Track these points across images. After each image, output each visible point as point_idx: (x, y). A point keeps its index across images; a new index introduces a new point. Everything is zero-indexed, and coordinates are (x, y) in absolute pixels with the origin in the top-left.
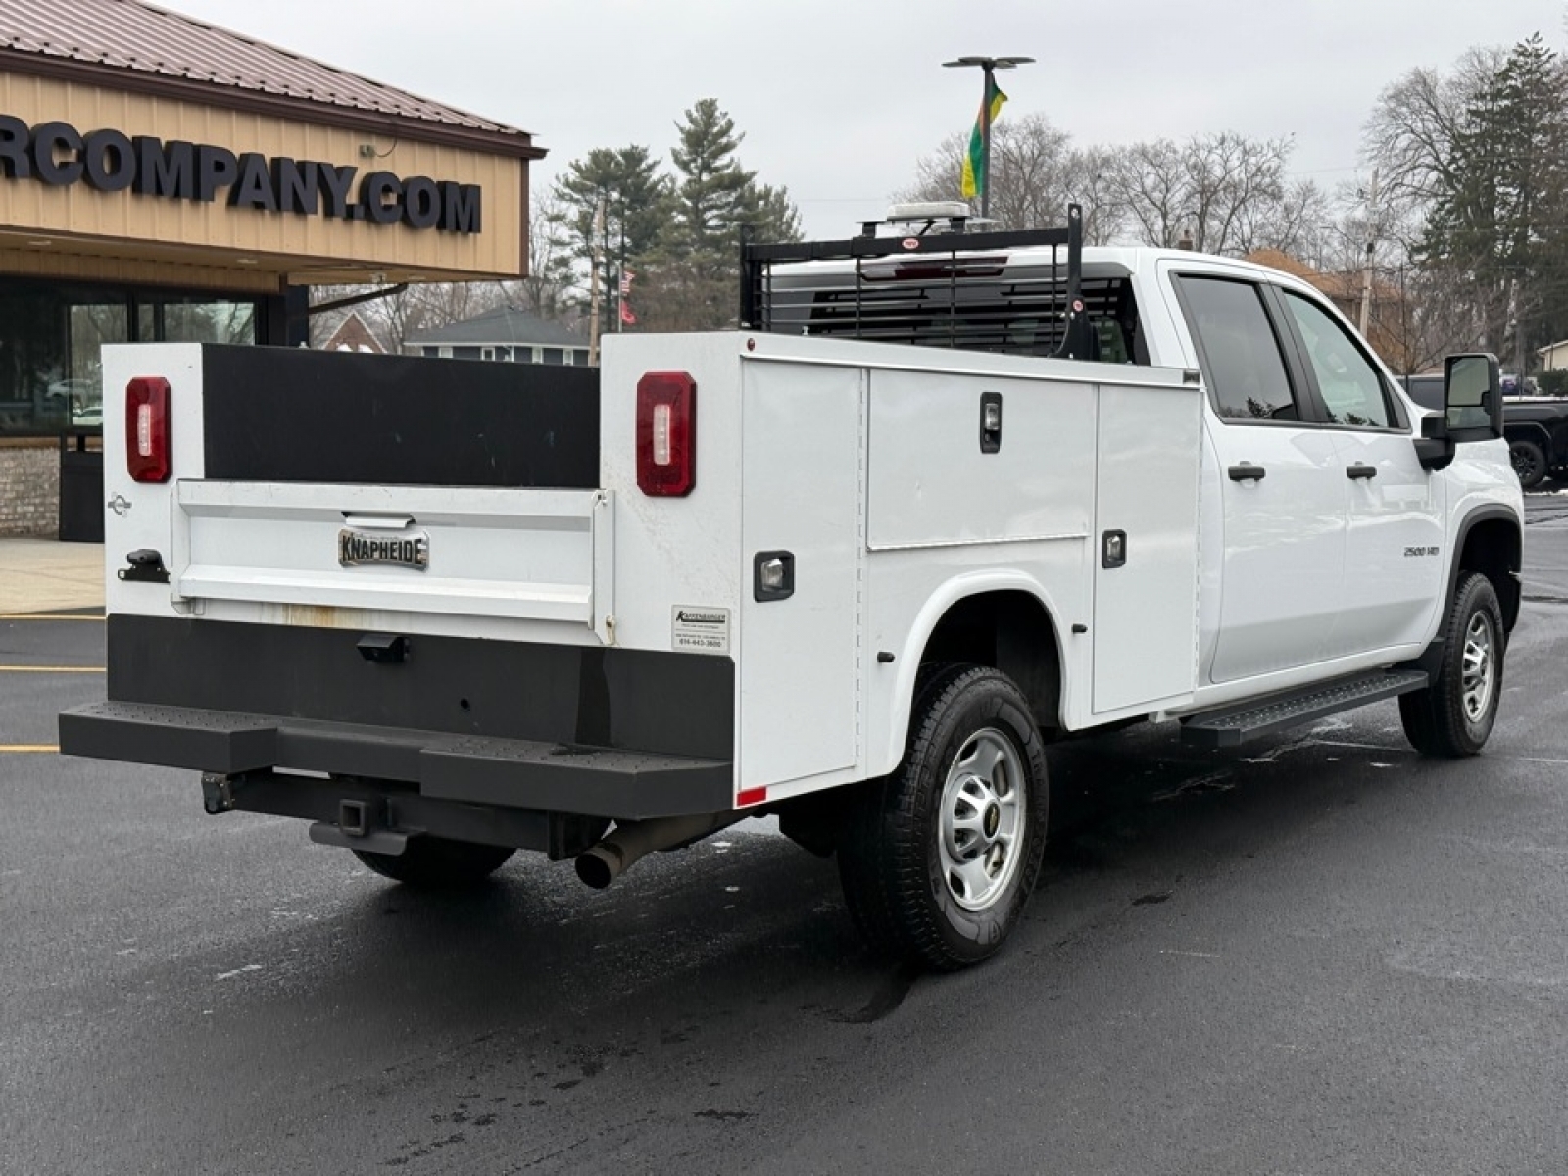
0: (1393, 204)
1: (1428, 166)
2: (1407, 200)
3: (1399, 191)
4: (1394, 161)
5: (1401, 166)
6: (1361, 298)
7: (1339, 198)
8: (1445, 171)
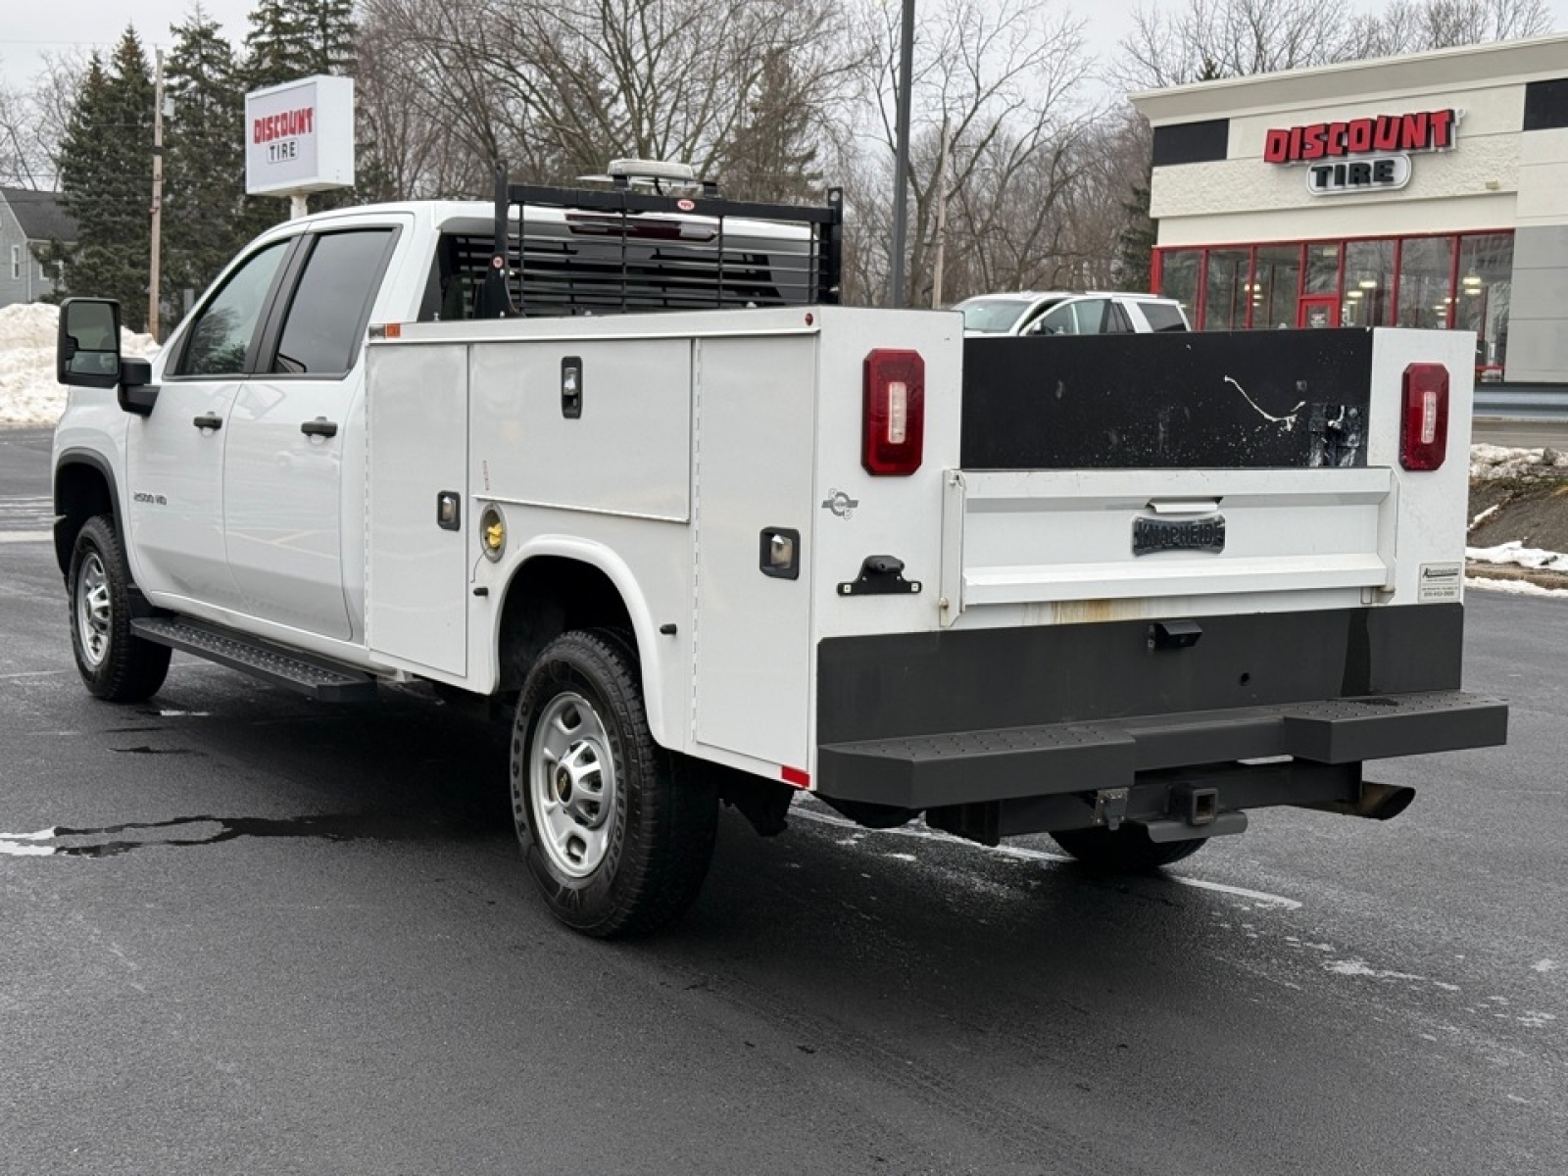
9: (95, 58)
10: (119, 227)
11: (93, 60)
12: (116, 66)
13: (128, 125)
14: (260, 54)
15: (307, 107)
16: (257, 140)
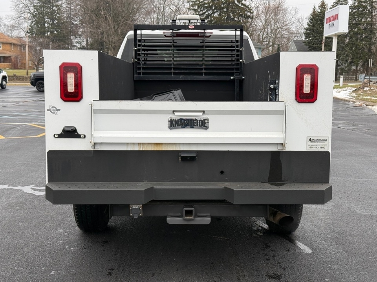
0: (20, 21)
1: (28, 12)
2: (23, 20)
3: (21, 18)
4: (19, 10)
5: (21, 12)
6: (26, 44)
7: (6, 19)
8: (33, 14)
9: (314, 7)
10: (317, 47)
11: (314, 8)
12: (319, 9)
13: (321, 22)
14: (355, 2)
15: (337, 14)
16: (327, 23)
